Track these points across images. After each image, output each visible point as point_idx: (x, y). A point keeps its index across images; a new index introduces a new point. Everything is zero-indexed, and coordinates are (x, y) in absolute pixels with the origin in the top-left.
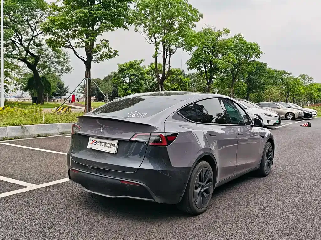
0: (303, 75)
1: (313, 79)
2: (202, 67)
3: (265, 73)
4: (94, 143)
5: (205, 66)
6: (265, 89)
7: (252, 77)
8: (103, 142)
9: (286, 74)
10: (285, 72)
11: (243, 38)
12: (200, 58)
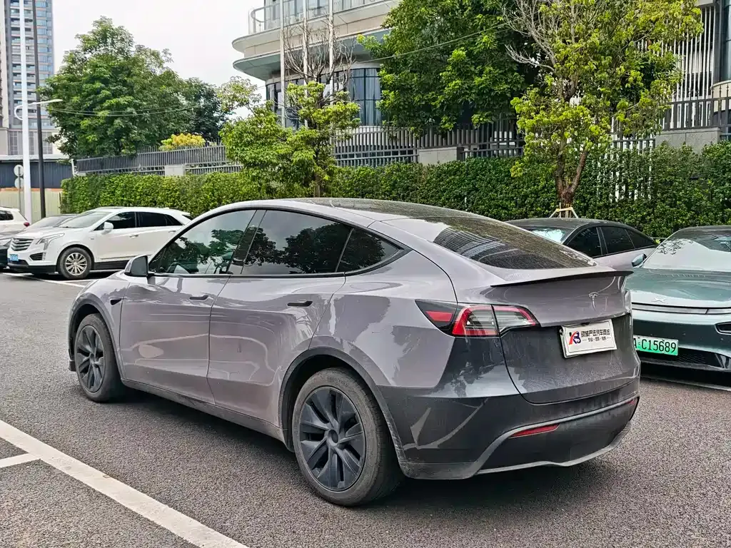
8: (590, 332)
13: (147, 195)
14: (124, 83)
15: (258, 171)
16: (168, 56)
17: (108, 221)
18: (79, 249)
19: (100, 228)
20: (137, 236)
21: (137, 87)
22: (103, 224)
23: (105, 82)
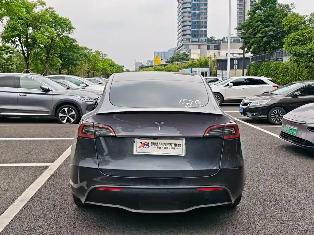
0: (98, 51)
1: (106, 55)
2: (16, 41)
3: (76, 48)
4: (145, 146)
5: (20, 40)
6: (77, 65)
7: (64, 53)
8: (161, 143)
9: (87, 50)
10: (86, 48)
11: (55, 12)
12: (17, 30)
13: (274, 71)
14: (271, 21)
15: (297, 58)
16: (293, 6)
17: (231, 82)
18: (218, 94)
19: (227, 85)
20: (244, 89)
21: (276, 22)
22: (229, 84)
23: (262, 22)
